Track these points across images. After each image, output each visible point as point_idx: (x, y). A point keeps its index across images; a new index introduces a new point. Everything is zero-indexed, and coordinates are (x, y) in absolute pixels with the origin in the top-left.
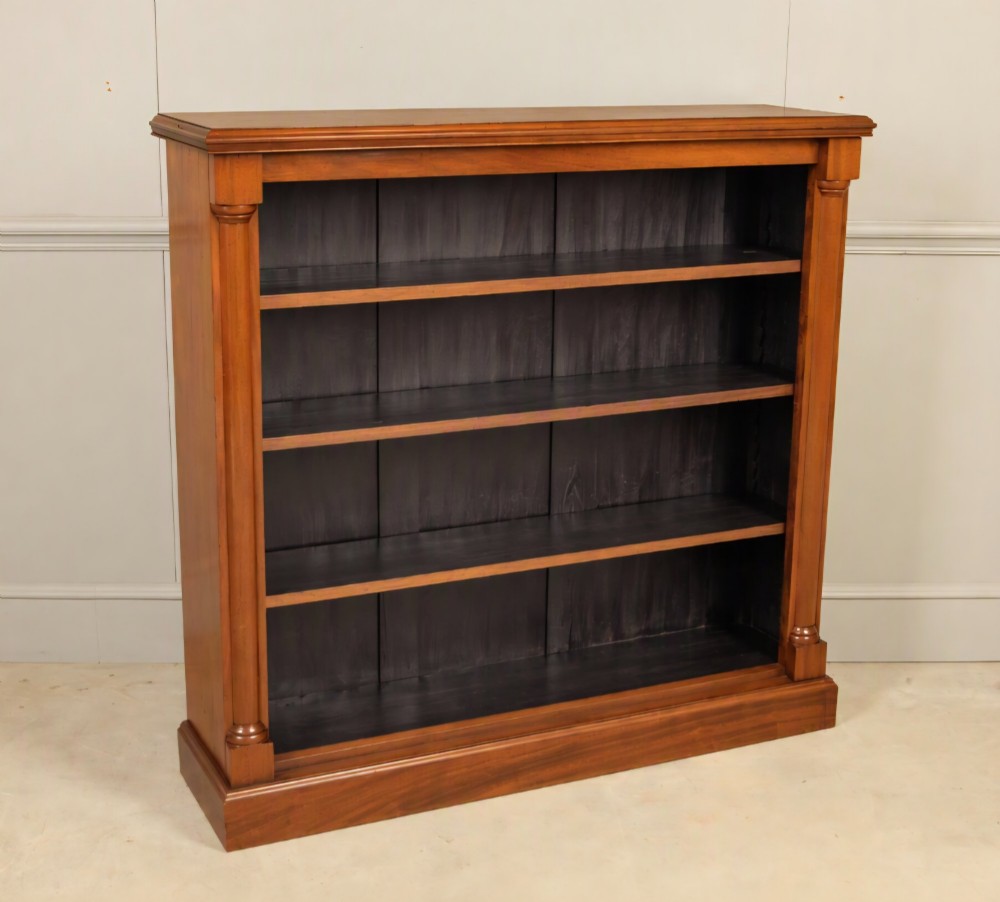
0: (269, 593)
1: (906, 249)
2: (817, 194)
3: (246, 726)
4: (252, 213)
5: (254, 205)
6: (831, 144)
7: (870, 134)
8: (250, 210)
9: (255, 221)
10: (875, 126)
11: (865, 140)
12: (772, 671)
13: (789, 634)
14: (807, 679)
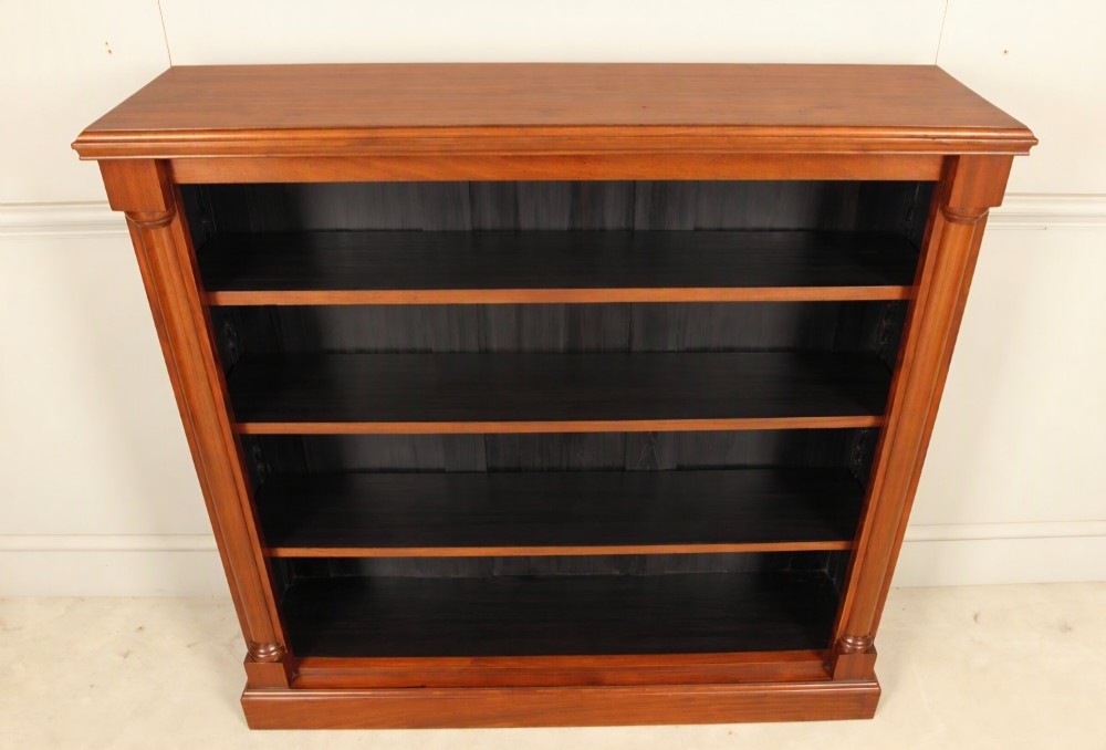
2: (939, 218)
3: (266, 646)
4: (170, 219)
9: (176, 224)
13: (838, 636)
14: (849, 677)
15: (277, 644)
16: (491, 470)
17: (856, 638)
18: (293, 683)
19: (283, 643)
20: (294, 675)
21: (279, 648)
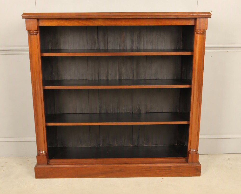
1: (228, 50)
2: (195, 33)
3: (42, 151)
4: (38, 33)
6: (198, 19)
13: (188, 150)
14: (192, 162)
15: (45, 151)
16: (100, 113)
17: (193, 149)
18: (48, 164)
19: (47, 152)
20: (48, 163)
21: (45, 152)
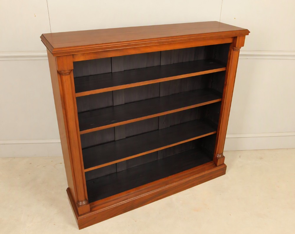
0: (85, 169)
2: (232, 50)
3: (82, 201)
4: (71, 72)
5: (72, 70)
6: (238, 38)
7: (248, 34)
8: (70, 71)
9: (72, 74)
10: (250, 32)
11: (246, 36)
12: (211, 164)
13: (216, 155)
14: (220, 165)
18: (91, 211)
